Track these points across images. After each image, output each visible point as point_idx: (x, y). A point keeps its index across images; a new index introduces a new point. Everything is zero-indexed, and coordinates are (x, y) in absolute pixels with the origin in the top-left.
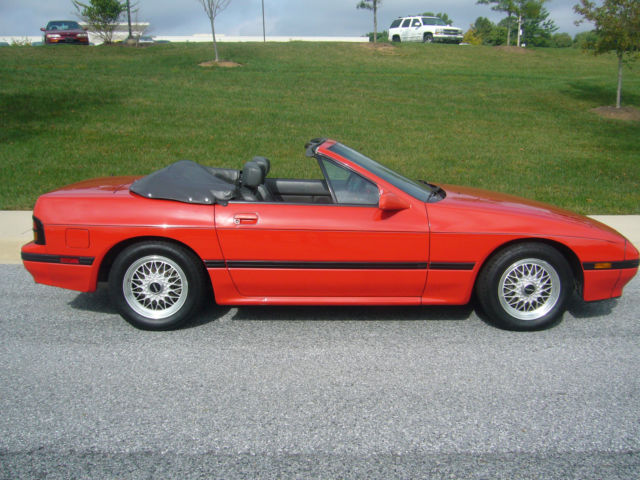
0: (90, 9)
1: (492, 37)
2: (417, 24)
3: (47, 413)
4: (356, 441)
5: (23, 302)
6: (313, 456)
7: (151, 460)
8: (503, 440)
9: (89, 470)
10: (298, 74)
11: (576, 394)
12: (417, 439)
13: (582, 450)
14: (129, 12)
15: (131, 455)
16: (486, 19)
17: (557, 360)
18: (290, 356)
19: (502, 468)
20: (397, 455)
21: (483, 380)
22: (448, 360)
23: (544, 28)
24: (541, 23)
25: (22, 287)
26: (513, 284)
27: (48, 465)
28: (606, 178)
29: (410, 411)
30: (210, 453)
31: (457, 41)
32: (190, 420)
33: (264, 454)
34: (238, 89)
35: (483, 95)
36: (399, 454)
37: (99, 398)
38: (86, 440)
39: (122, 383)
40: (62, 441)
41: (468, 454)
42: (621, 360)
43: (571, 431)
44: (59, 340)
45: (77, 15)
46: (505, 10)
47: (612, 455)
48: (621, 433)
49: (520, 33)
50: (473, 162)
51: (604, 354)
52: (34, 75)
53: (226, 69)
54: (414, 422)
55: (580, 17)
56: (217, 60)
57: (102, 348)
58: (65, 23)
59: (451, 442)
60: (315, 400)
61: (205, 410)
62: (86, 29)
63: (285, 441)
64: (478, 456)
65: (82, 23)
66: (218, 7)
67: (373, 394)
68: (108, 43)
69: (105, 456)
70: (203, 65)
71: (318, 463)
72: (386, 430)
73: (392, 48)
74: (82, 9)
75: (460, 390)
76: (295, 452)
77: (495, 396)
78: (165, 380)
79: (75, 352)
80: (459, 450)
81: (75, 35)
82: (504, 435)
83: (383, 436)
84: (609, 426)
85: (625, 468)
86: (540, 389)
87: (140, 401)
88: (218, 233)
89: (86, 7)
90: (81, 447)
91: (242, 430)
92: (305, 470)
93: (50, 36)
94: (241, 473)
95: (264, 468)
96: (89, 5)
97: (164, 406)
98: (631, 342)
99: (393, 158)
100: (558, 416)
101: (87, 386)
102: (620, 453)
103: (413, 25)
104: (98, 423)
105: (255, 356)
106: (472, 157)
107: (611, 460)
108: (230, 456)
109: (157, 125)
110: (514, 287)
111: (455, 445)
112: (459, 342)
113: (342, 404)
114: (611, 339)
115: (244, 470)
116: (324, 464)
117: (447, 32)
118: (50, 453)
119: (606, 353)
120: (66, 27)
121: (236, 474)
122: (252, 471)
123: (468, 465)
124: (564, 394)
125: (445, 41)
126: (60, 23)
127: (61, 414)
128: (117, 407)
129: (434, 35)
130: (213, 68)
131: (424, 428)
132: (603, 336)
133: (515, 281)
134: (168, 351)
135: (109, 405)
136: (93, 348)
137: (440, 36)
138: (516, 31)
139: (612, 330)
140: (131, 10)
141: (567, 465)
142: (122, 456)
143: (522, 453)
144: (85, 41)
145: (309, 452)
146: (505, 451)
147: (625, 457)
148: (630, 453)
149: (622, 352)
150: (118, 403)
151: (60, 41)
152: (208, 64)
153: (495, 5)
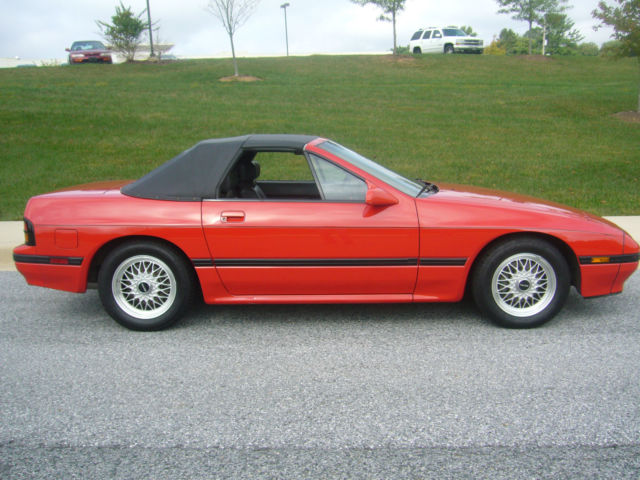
0: (113, 29)
1: (517, 48)
2: (438, 35)
3: (24, 408)
4: (330, 435)
5: (20, 305)
6: (282, 449)
7: (118, 452)
8: (482, 434)
9: (55, 462)
10: (316, 87)
11: (565, 388)
12: (392, 433)
13: (564, 443)
14: (150, 30)
15: (99, 448)
16: (510, 31)
17: (550, 356)
18: (275, 354)
19: (477, 461)
20: (369, 449)
21: (470, 376)
22: (437, 357)
23: (569, 38)
24: (566, 33)
25: (22, 292)
26: (507, 279)
27: (15, 457)
28: (624, 180)
29: (390, 405)
30: (179, 446)
31: (479, 52)
32: (164, 415)
33: (233, 448)
34: (255, 102)
35: (502, 103)
36: (372, 447)
37: (77, 395)
38: (58, 435)
39: (102, 381)
40: (33, 435)
41: (443, 448)
42: (618, 355)
43: (555, 425)
44: (48, 340)
45: (101, 35)
46: (526, 18)
47: (595, 449)
48: (607, 427)
49: (545, 43)
50: (487, 168)
51: (600, 350)
52: (56, 93)
53: (245, 83)
54: (392, 416)
55: (599, 22)
56: (237, 75)
57: (90, 348)
58: (90, 43)
59: (427, 436)
60: (293, 396)
61: (181, 406)
62: (109, 48)
63: (257, 435)
64: (454, 450)
65: (106, 43)
66: (236, 22)
67: (354, 390)
68: (130, 61)
69: (73, 449)
70: (223, 80)
71: (286, 456)
72: (362, 425)
73: (412, 60)
74: (105, 28)
75: (445, 386)
76: (265, 446)
77: (480, 391)
78: (147, 377)
79: (62, 352)
80: (435, 444)
81: (98, 54)
82: (483, 429)
83: (357, 430)
84: (596, 420)
85: (607, 460)
86: (528, 383)
87: (118, 397)
88: (204, 232)
89: (108, 26)
90: (51, 440)
91: (215, 424)
92: (272, 463)
93: (74, 56)
94: (206, 466)
95: (230, 461)
96: (112, 25)
97: (141, 402)
98: (630, 338)
99: (406, 166)
100: (544, 410)
101: (67, 383)
102: (605, 447)
103: (434, 37)
104: (72, 418)
105: (241, 354)
106: (488, 163)
107: (593, 454)
108: (199, 450)
109: (173, 139)
110: (508, 283)
111: (430, 438)
112: (451, 339)
113: (320, 399)
114: (610, 335)
115: (209, 463)
116: (292, 457)
117: (468, 42)
118: (19, 446)
119: (603, 348)
120: (90, 47)
121: (201, 467)
122: (217, 464)
123: (441, 458)
124: (552, 389)
125: (466, 51)
126: (84, 43)
127: (37, 410)
128: (95, 403)
129: (455, 46)
130: (232, 83)
131: (401, 422)
132: (603, 333)
133: (509, 276)
134: (154, 350)
135: (86, 401)
136: (81, 347)
137: (460, 46)
138: (541, 42)
139: (613, 326)
140: (153, 28)
141: (545, 458)
142: (90, 450)
143: (501, 446)
144: (108, 60)
145: (279, 445)
146: (482, 444)
147: (609, 450)
148: (615, 446)
149: (620, 349)
150: (96, 399)
151: (84, 61)
152: (228, 80)
153: (516, 14)
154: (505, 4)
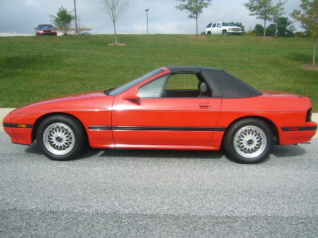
0: (57, 19)
2: (219, 26)
16: (260, 25)
23: (289, 29)
24: (288, 27)
31: (239, 34)
45: (51, 21)
46: (263, 18)
53: (120, 47)
56: (116, 42)
58: (46, 25)
62: (56, 28)
65: (54, 26)
66: (117, 17)
68: (65, 35)
70: (109, 45)
73: (207, 37)
74: (53, 18)
81: (50, 31)
93: (38, 32)
96: (57, 17)
120: (47, 27)
125: (233, 34)
126: (44, 26)
129: (228, 31)
138: (275, 31)
140: (77, 19)
144: (55, 34)
151: (43, 34)
152: (112, 45)
153: (258, 16)
154: (253, 11)
